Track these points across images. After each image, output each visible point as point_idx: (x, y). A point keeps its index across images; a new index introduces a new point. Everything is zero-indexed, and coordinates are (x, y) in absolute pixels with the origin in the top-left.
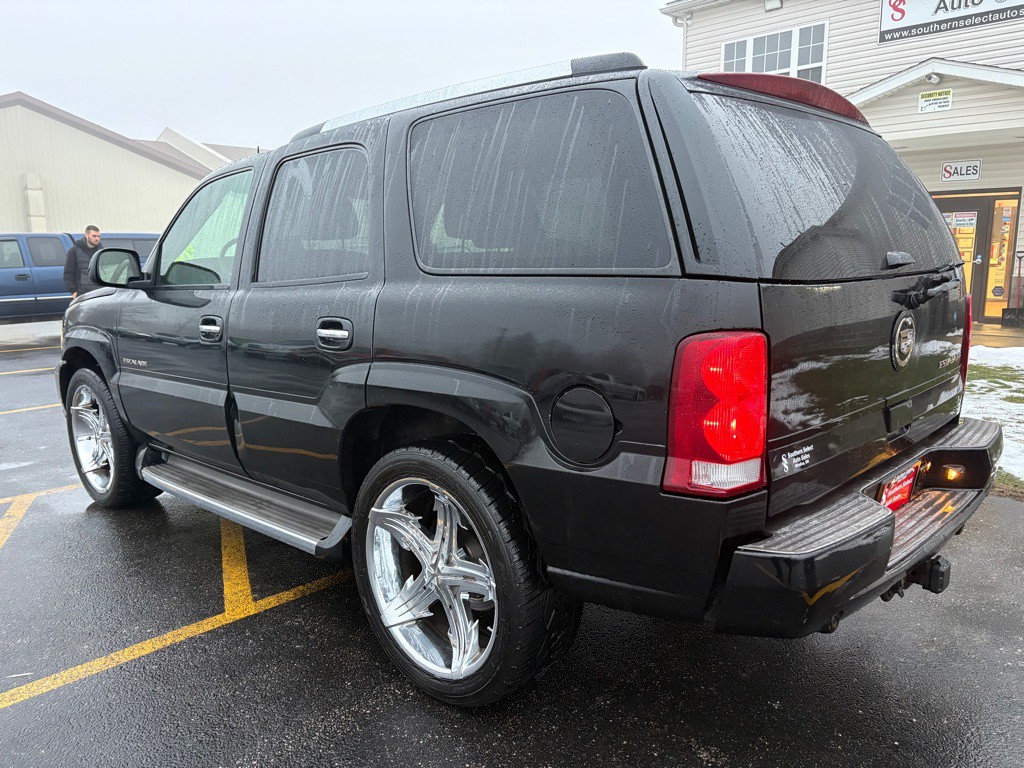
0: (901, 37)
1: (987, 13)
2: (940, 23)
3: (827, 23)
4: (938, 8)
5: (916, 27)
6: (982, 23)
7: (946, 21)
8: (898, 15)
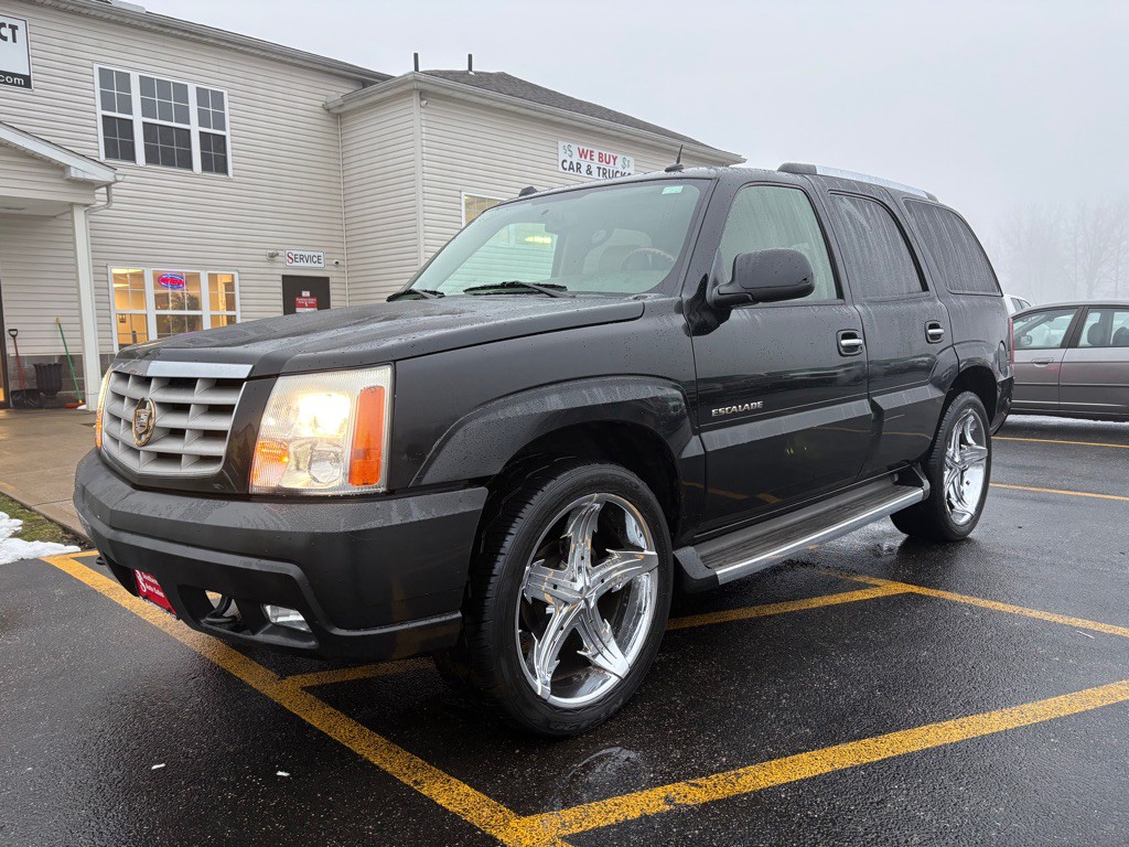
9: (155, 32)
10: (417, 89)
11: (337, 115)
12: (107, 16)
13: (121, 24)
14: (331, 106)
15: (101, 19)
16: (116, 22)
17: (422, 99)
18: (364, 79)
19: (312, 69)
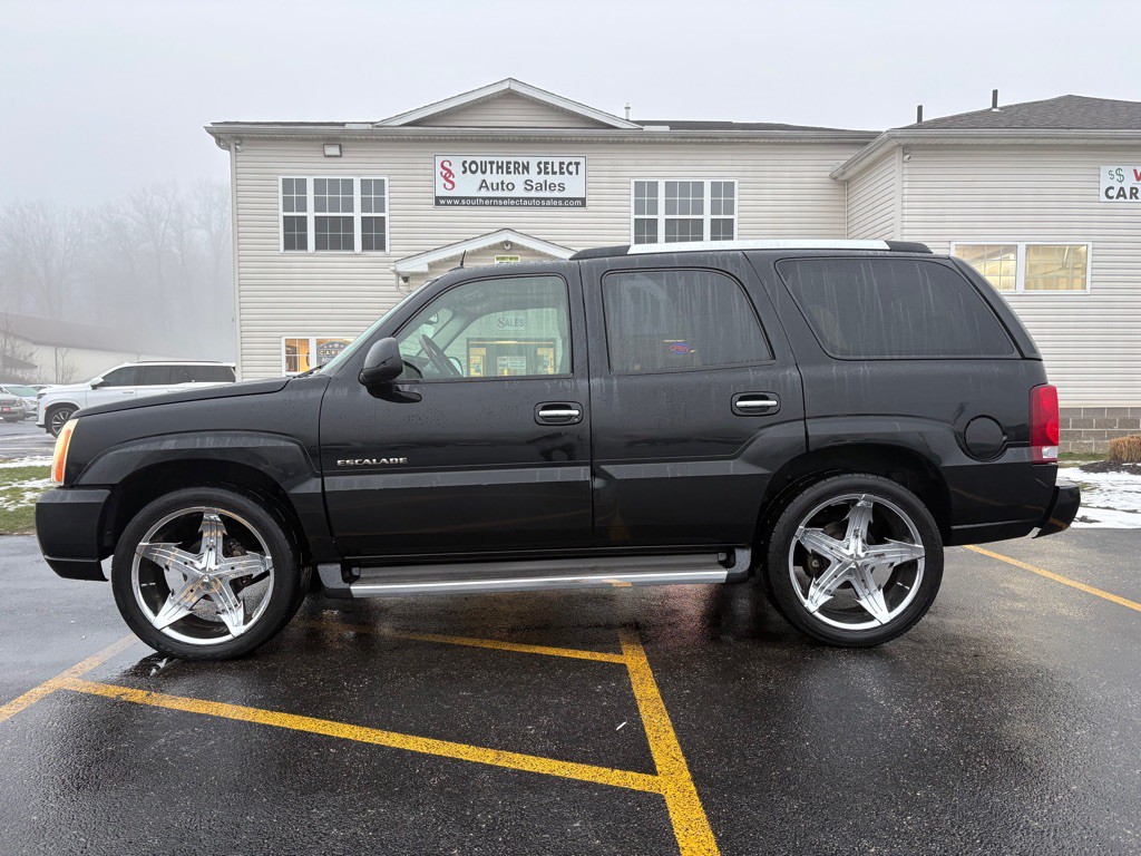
0: (453, 204)
1: (519, 198)
2: (484, 199)
3: (386, 179)
4: (481, 186)
5: (466, 198)
6: (515, 205)
7: (489, 198)
8: (449, 186)
9: (681, 143)
10: (899, 145)
11: (843, 182)
12: (642, 139)
13: (655, 143)
14: (836, 174)
15: (639, 143)
16: (650, 143)
17: (905, 154)
18: (861, 140)
19: (820, 144)
